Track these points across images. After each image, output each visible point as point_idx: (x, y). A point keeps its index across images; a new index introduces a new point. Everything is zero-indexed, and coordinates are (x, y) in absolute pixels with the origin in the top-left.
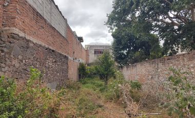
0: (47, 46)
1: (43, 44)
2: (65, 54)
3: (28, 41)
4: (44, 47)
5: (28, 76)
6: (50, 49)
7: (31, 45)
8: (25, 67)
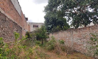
0: (14, 21)
1: (12, 20)
2: (21, 27)
3: (6, 16)
4: (12, 21)
5: (5, 38)
6: (15, 23)
7: (7, 19)
8: (4, 33)
